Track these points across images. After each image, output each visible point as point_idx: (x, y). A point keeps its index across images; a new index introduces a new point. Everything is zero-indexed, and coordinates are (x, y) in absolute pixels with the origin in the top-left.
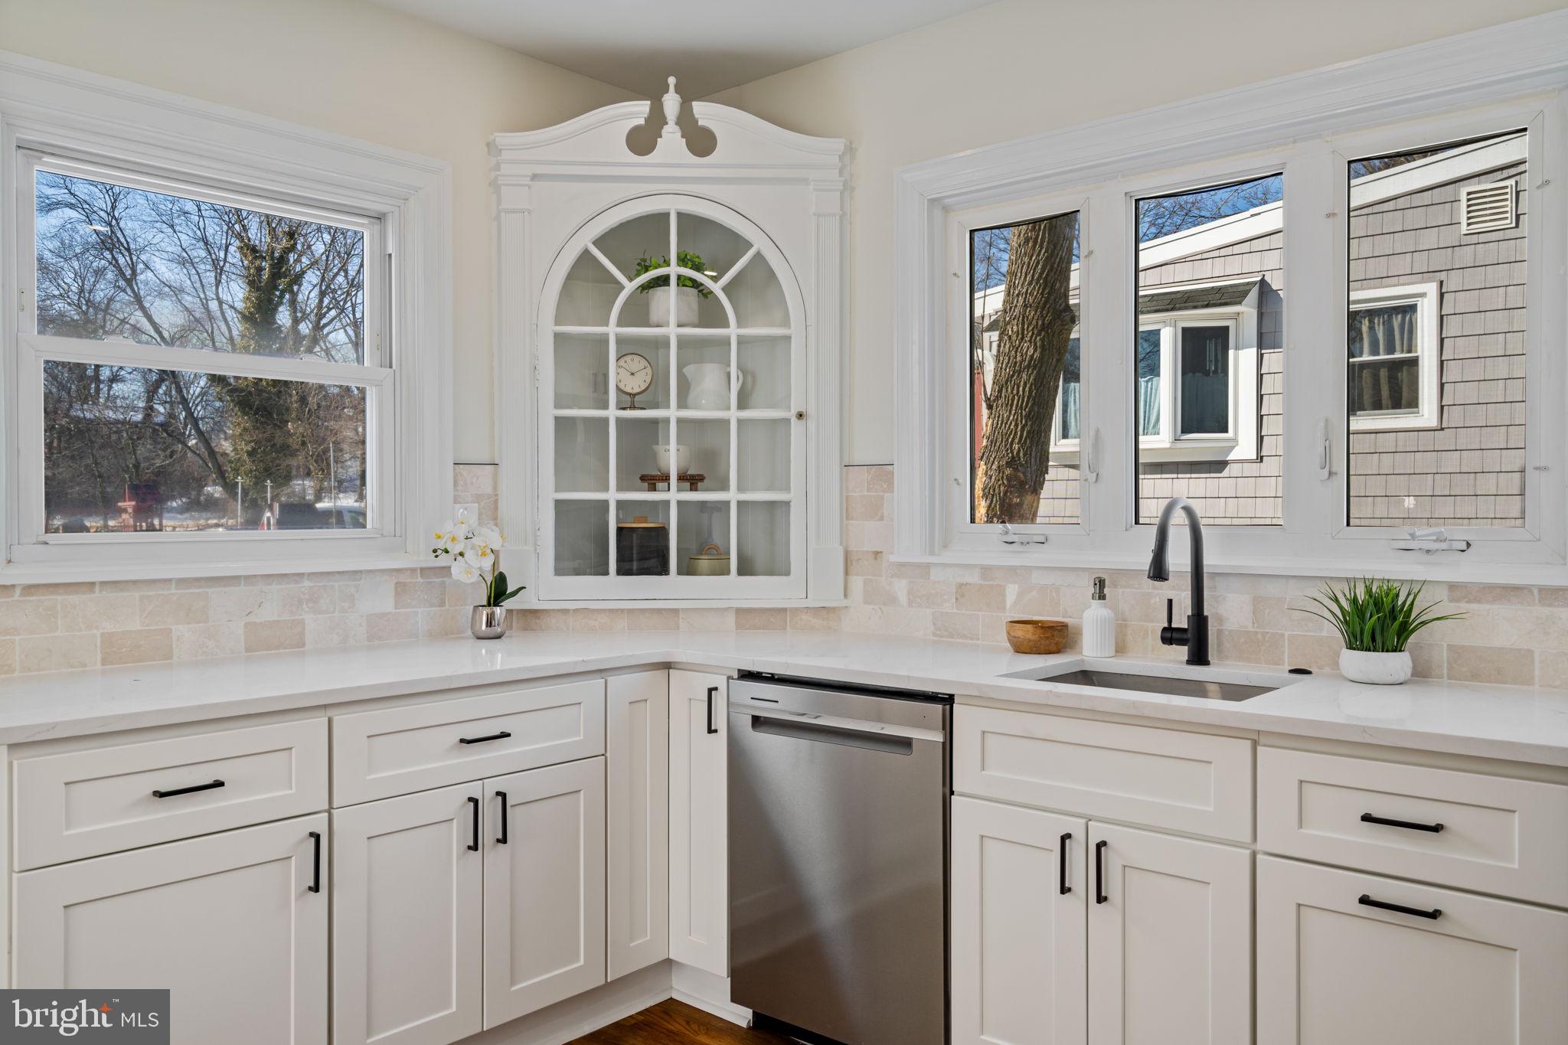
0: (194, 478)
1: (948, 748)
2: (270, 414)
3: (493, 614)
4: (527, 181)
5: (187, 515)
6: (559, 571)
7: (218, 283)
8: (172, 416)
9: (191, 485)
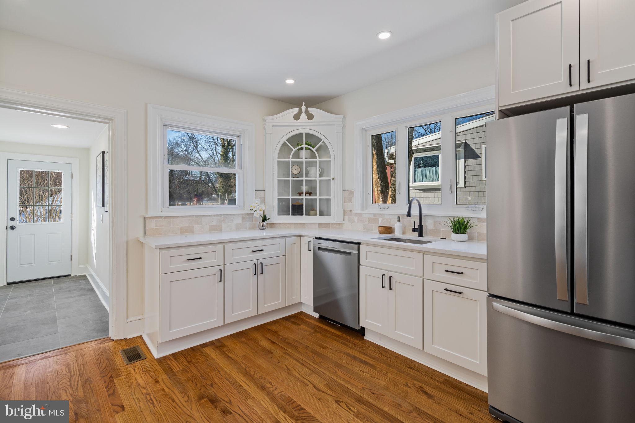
0: (210, 193)
1: (359, 254)
2: (227, 178)
3: (263, 224)
4: (271, 127)
5: (208, 202)
6: (279, 215)
7: (216, 147)
8: (205, 178)
9: (209, 195)
